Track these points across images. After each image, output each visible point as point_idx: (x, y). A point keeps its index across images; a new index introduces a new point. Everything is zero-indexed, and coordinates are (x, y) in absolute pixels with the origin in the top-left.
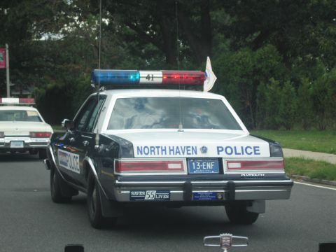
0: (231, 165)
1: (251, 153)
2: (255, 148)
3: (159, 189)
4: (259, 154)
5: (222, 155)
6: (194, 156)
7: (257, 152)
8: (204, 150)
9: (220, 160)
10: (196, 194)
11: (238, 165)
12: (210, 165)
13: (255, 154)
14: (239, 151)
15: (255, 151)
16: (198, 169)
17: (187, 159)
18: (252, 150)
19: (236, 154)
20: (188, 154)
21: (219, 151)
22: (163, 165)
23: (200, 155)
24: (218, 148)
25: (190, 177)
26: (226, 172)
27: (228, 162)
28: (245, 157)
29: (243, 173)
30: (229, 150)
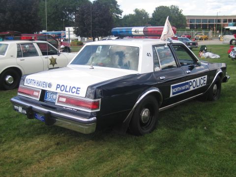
0: (61, 99)
1: (74, 92)
2: (78, 88)
4: (79, 94)
5: (59, 91)
7: (78, 92)
12: (55, 96)
13: (77, 93)
14: (68, 90)
15: (77, 90)
18: (75, 90)
19: (66, 91)
20: (43, 87)
21: (57, 87)
23: (47, 88)
24: (58, 85)
26: (56, 104)
27: (60, 96)
28: (70, 94)
29: (65, 106)
30: (63, 88)
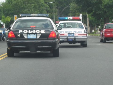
0: (76, 35)
3: (62, 39)
6: (69, 33)
8: (71, 32)
9: (74, 34)
10: (69, 40)
11: (77, 35)
12: (72, 35)
14: (78, 32)
15: (81, 32)
16: (70, 35)
17: (68, 34)
22: (63, 35)
23: (70, 33)
25: (68, 36)
26: (75, 36)
28: (79, 33)
29: (78, 36)
30: (76, 32)
